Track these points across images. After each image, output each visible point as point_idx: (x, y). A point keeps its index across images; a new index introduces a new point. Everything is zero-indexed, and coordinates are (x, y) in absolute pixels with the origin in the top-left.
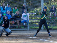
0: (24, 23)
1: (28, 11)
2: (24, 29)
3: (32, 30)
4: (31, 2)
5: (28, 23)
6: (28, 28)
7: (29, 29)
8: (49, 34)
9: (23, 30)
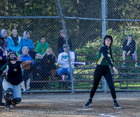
0: (63, 76)
1: (72, 49)
2: (61, 90)
3: (82, 92)
4: (78, 27)
5: (72, 76)
6: (73, 87)
7: (73, 90)
8: (115, 101)
9: (60, 92)
